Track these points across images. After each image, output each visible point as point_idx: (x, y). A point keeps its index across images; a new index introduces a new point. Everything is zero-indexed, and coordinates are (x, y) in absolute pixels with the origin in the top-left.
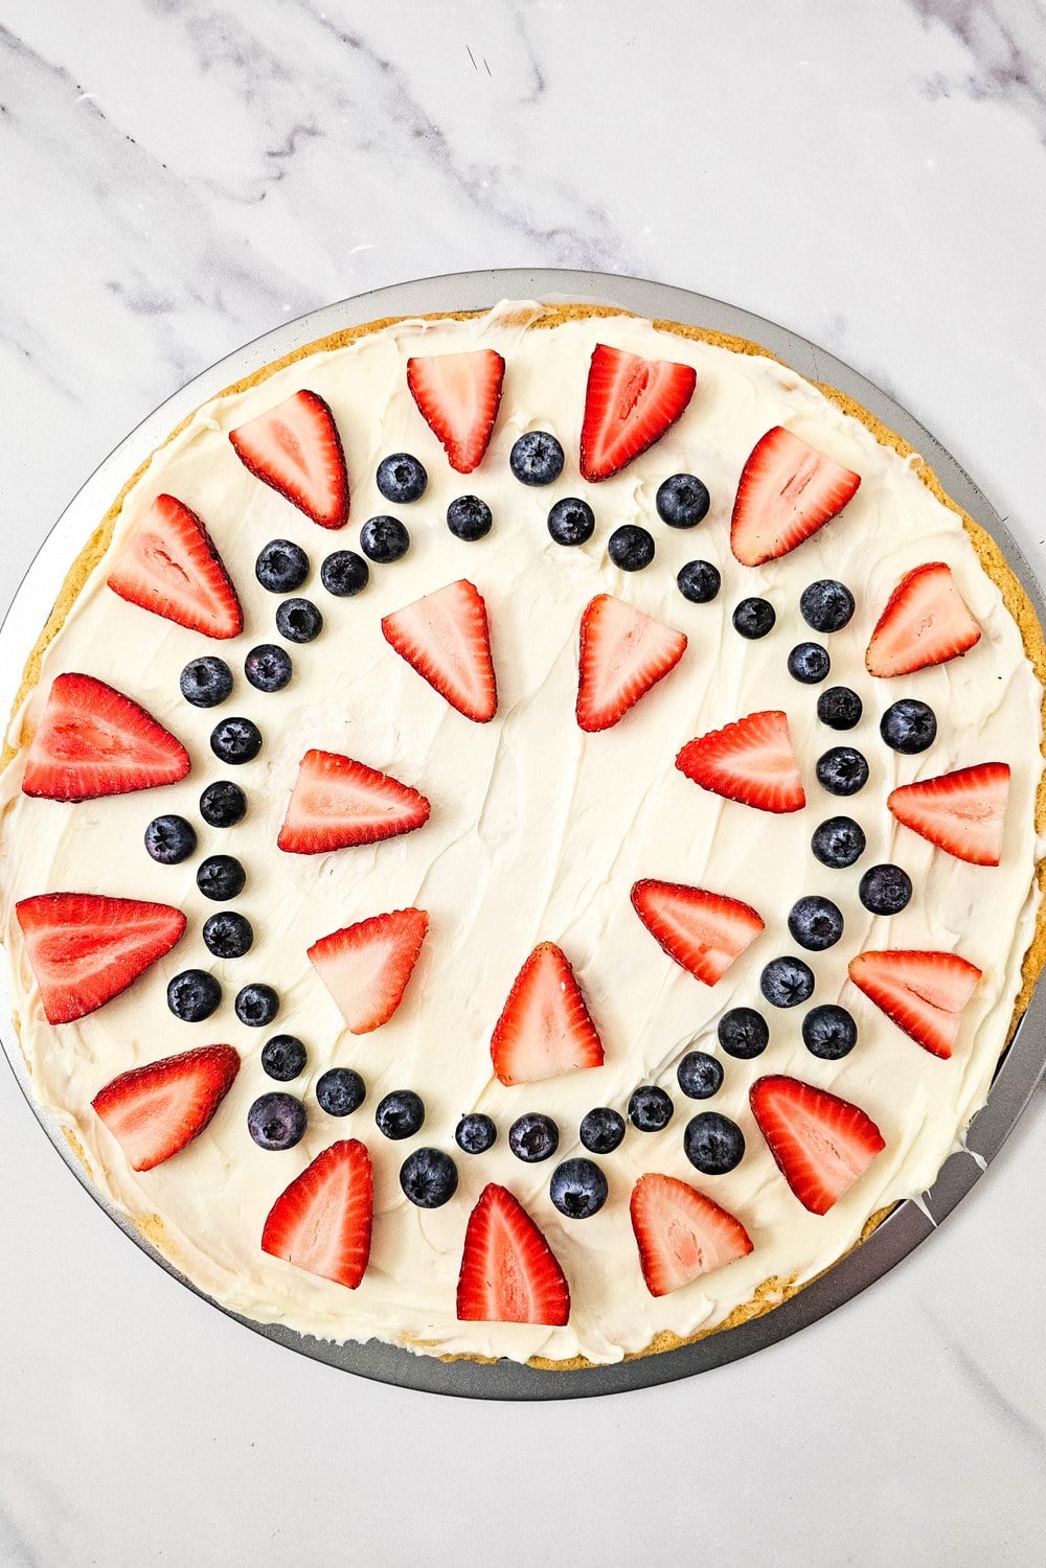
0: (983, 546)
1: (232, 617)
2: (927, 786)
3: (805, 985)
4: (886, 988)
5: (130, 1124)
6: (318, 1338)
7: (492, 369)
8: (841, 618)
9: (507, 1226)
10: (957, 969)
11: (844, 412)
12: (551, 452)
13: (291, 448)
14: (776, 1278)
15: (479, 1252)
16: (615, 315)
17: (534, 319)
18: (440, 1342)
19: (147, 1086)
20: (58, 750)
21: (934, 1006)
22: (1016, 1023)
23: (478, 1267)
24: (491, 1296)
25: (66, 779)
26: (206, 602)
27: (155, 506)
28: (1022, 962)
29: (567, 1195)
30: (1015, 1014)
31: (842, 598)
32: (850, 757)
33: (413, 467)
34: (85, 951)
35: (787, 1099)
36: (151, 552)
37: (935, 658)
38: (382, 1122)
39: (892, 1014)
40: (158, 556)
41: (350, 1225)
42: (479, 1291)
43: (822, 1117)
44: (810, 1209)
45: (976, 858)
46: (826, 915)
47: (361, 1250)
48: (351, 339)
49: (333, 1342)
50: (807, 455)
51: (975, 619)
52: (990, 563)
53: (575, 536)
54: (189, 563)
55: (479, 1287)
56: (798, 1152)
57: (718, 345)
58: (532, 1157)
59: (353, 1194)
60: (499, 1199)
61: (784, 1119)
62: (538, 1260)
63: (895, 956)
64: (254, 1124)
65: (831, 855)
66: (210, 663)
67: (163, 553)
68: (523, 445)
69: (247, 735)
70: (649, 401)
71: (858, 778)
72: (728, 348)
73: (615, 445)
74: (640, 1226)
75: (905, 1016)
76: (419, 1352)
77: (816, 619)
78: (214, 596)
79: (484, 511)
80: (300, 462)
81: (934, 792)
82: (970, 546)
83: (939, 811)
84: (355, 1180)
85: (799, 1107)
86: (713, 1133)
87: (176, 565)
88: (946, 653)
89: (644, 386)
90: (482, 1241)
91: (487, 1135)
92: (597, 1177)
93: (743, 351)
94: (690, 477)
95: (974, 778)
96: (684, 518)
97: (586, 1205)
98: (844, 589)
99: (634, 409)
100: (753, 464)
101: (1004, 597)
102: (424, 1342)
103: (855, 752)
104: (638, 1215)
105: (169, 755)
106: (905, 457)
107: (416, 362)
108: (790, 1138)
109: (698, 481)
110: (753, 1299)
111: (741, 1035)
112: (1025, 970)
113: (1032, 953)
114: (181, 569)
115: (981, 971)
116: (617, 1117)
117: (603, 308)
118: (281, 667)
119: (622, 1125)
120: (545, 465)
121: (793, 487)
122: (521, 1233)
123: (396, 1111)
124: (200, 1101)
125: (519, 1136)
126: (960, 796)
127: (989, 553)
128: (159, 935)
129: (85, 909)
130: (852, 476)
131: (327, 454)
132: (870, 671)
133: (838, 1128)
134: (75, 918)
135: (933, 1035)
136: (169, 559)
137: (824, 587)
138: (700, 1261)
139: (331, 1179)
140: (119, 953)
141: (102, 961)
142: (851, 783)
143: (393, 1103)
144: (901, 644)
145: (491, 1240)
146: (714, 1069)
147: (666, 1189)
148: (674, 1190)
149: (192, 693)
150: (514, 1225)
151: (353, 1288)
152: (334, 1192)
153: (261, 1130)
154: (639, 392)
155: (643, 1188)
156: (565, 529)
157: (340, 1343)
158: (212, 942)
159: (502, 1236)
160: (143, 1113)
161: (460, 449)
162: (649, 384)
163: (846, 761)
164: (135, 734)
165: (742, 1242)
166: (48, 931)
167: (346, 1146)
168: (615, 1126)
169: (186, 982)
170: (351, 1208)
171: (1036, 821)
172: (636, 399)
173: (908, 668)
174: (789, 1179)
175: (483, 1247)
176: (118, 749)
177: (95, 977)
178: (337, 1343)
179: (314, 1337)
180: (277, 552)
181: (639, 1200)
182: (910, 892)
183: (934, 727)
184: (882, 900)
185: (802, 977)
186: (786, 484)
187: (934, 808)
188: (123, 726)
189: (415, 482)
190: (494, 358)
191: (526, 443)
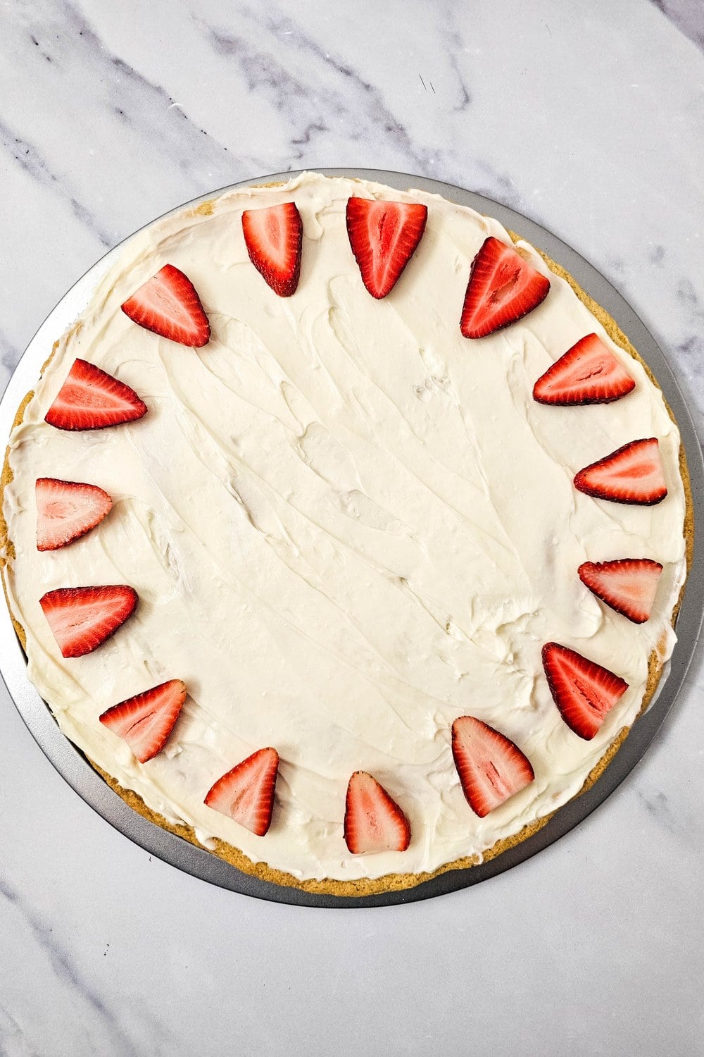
0: (407, 880)
1: (545, 397)
2: (272, 778)
4: (159, 699)
5: (272, 219)
7: (636, 614)
9: (118, 410)
10: (152, 750)
11: (526, 826)
13: (634, 472)
14: (15, 558)
15: (110, 388)
16: (642, 705)
17: (658, 652)
20: (507, 266)
21: (135, 724)
22: (101, 773)
23: (102, 383)
24: (83, 384)
25: (488, 264)
26: (560, 385)
27: (629, 378)
28: (137, 793)
30: (107, 775)
34: (383, 235)
36: (603, 365)
37: (349, 818)
39: (142, 696)
40: (599, 369)
41: (159, 319)
42: (88, 377)
43: (98, 626)
44: (47, 594)
45: (215, 792)
47: (142, 319)
48: (687, 536)
50: (509, 789)
51: (364, 854)
52: (395, 880)
54: (588, 385)
55: (90, 379)
56: (84, 602)
57: (599, 762)
59: (176, 329)
60: (138, 413)
61: (107, 602)
62: (90, 420)
67: (599, 372)
70: (582, 704)
72: (595, 767)
73: (561, 670)
74: (83, 488)
78: (562, 391)
80: (623, 474)
81: (266, 781)
82: (409, 871)
83: (253, 778)
84: (183, 332)
85: (111, 613)
87: (590, 376)
88: (349, 826)
89: (592, 704)
90: (116, 392)
93: (590, 776)
95: (264, 810)
99: (579, 692)
100: (517, 753)
101: (369, 879)
104: (89, 490)
105: (477, 328)
106: (483, 853)
107: (659, 569)
108: (95, 600)
112: (132, 794)
113: (140, 801)
114: (586, 378)
115: (142, 763)
117: (649, 698)
121: (492, 771)
122: (110, 415)
124: (269, 263)
126: (257, 796)
127: (401, 882)
128: (375, 280)
129: (407, 244)
130: (484, 813)
131: (622, 492)
132: (358, 773)
133: (86, 632)
134: (405, 236)
135: (118, 717)
136: (595, 374)
138: (46, 515)
139: (191, 320)
140: (374, 252)
141: (374, 242)
144: (366, 801)
145: (114, 397)
147: (98, 512)
150: (117, 414)
151: (122, 306)
152: (182, 319)
154: (588, 699)
159: (113, 404)
160: (275, 231)
161: (595, 572)
162: (591, 708)
164: (499, 312)
165: (45, 546)
166: (404, 219)
167: (205, 335)
170: (169, 325)
172: (585, 695)
173: (350, 797)
174: (70, 589)
175: (112, 390)
176: (493, 299)
177: (367, 232)
181: (99, 494)
186: (497, 768)
187: (256, 777)
188: (506, 307)
190: (642, 618)
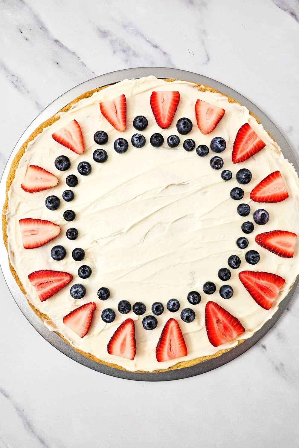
1: (170, 323)
2: (72, 149)
3: (136, 137)
4: (121, 120)
5: (289, 246)
6: (295, 169)
7: (68, 319)
8: (53, 198)
9: (239, 152)
10: (104, 109)
11: (8, 237)
12: (74, 290)
13: (123, 344)
14: (199, 90)
15: (249, 153)
16: (31, 304)
17: (48, 320)
18: (273, 145)
19: (279, 250)
20: (230, 332)
21: (116, 107)
22: (103, 87)
23: (252, 151)
24: (255, 143)
25: (234, 325)
26: (172, 331)
27: (162, 361)
28: (90, 97)
29: (222, 146)
30: (102, 89)
31: (49, 201)
32: (81, 169)
33: (104, 315)
34: (264, 287)
35: (162, 120)
36: (172, 353)
37: (43, 171)
38: (242, 196)
39: (125, 114)
40: (172, 350)
41: (268, 183)
43: (159, 110)
44: (179, 95)
45: (77, 125)
46: (118, 145)
47: (270, 177)
48: (89, 354)
49: (293, 166)
50: (25, 236)
51: (27, 170)
52: (12, 178)
53: (87, 268)
54: (167, 343)
55: (256, 147)
56: (170, 108)
57: (17, 277)
58: (221, 160)
59: (261, 188)
60: (235, 159)
61: (167, 117)
62: (240, 140)
63: (113, 124)
64: (266, 221)
65: (104, 155)
66: (184, 319)
67: (170, 350)
68: (78, 297)
69: (191, 297)
70: (42, 280)
71: (83, 164)
72: (16, 274)
73: (60, 278)
74: (214, 126)
75: (123, 111)
76: (279, 147)
77: (58, 203)
78: (169, 331)
79: (100, 292)
80: (125, 339)
81: (72, 146)
82: (12, 185)
83: (75, 142)
84: (258, 191)
85: (161, 115)
86: (183, 128)
87: (170, 345)
88: (40, 169)
89: (41, 284)
91: (225, 173)
92: (212, 143)
93: (14, 270)
94: (52, 256)
95: (61, 140)
96: (62, 250)
97: (220, 140)
98: (46, 202)
99: (48, 281)
100: (37, 246)
101: (17, 168)
102: (276, 148)
103: (78, 169)
104: (212, 128)
105: (210, 309)
106: (6, 215)
107: (81, 336)
108: (169, 112)
109: (51, 254)
110: (207, 91)
111: (158, 140)
113: (86, 97)
114: (170, 343)
115: (100, 104)
116: (197, 150)
117: (32, 308)
118: (171, 303)
119: (198, 148)
120: (78, 288)
121: (34, 233)
122: (238, 148)
123: (237, 195)
124: (272, 236)
125: (219, 166)
126: (67, 140)
127: (10, 180)
128: (247, 276)
129: (256, 295)
130: (20, 223)
131: (118, 336)
133: (158, 104)
134: (260, 296)
135: (122, 102)
136: (170, 348)
137: (50, 207)
138: (210, 108)
139: (262, 195)
140: (259, 281)
141: (263, 282)
142: (86, 165)
143: (236, 197)
144: (47, 181)
145: (244, 153)
146: (170, 140)
147: (202, 127)
148: (201, 126)
149: (193, 316)
150: (237, 151)
151: (279, 171)
152: (264, 193)
153: (266, 219)
154: (44, 283)
155: (206, 132)
156: (87, 272)
157: (292, 164)
158: (239, 264)
159: (241, 152)
160: (284, 245)
162: (40, 283)
163: (82, 170)
164: (212, 320)
165: (199, 103)
166: (267, 299)
167: (253, 199)
168: (200, 149)
169: (252, 261)
170: (264, 186)
171: (58, 120)
172: (46, 283)
173: (50, 175)
174: (177, 105)
175: (247, 154)
176: (218, 321)
177: (268, 281)
178: (292, 165)
179: (296, 171)
180: (148, 326)
181: (209, 131)
182: (97, 132)
183: (58, 158)
184: (104, 137)
185: (135, 139)
186: (35, 235)
187: (75, 143)
188: (213, 324)
189: (107, 312)
190: (65, 321)
191: (77, 297)
